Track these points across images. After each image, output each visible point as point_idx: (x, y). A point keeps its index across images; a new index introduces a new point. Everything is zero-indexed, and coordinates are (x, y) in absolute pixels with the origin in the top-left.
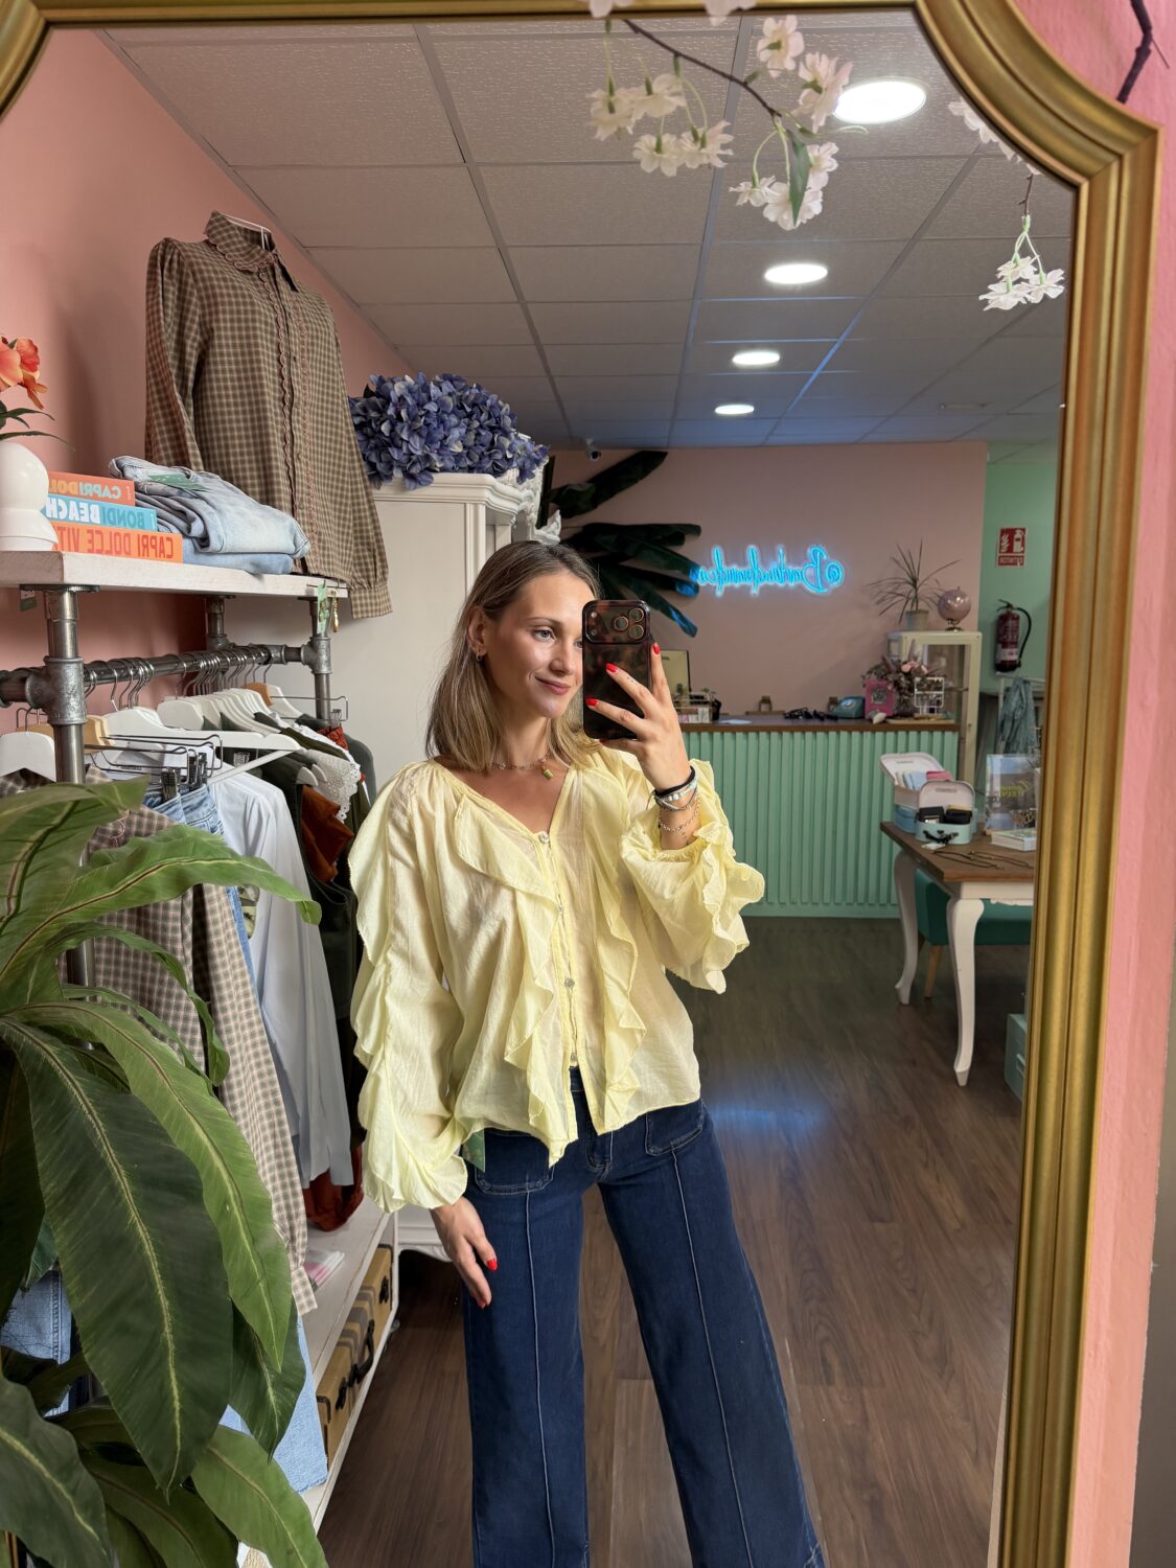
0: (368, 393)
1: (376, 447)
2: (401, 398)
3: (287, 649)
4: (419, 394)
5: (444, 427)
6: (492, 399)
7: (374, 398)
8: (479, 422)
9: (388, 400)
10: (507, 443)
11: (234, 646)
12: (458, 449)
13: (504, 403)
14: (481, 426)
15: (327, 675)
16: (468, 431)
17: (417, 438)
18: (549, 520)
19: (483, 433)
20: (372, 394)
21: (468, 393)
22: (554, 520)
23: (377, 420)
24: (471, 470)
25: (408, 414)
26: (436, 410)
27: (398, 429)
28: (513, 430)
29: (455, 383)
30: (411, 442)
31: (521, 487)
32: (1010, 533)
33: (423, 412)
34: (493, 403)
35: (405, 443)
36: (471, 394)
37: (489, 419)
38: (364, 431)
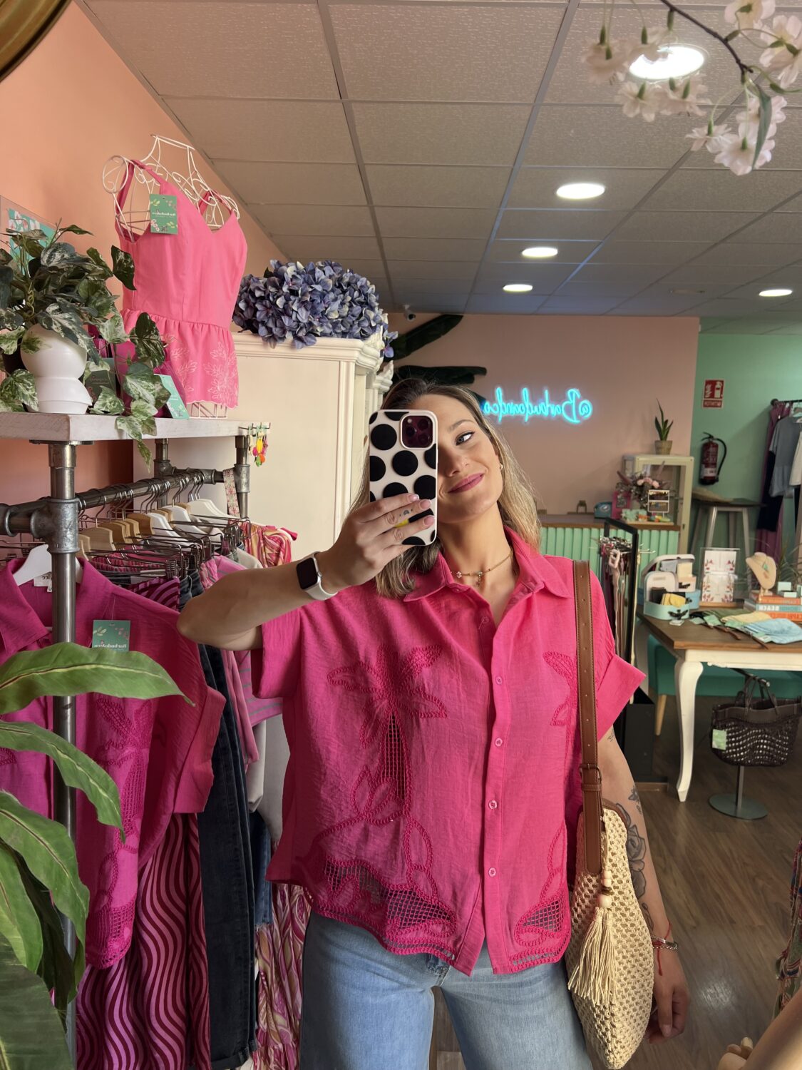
0: (267, 274)
1: (272, 314)
2: (293, 278)
4: (307, 276)
5: (324, 303)
6: (362, 281)
7: (272, 278)
8: (352, 297)
9: (282, 280)
11: (175, 470)
12: (335, 317)
13: (371, 284)
14: (352, 300)
15: (247, 495)
16: (343, 304)
17: (303, 309)
19: (354, 306)
20: (271, 274)
21: (344, 275)
23: (276, 294)
24: (344, 335)
26: (321, 290)
27: (290, 302)
29: (335, 268)
30: (299, 312)
32: (712, 383)
33: (310, 290)
34: (363, 284)
35: (294, 313)
36: (347, 277)
37: (359, 297)
38: (264, 303)
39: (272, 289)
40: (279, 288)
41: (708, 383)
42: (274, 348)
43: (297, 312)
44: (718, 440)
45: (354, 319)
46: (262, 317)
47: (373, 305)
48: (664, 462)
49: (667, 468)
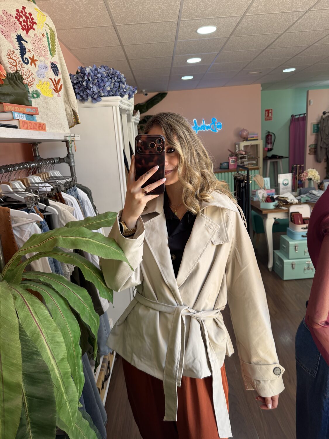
0: (78, 73)
1: (82, 90)
2: (89, 73)
3: (60, 158)
4: (95, 72)
5: (104, 83)
6: (118, 73)
7: (80, 74)
8: (115, 80)
9: (85, 74)
10: (124, 86)
11: (43, 159)
12: (109, 89)
13: (122, 73)
14: (115, 81)
15: (74, 166)
16: (111, 83)
17: (95, 86)
18: (136, 114)
19: (116, 83)
20: (79, 73)
21: (110, 71)
22: (138, 113)
23: (82, 81)
24: (113, 95)
25: (92, 78)
26: (100, 76)
27: (89, 83)
28: (125, 82)
29: (105, 68)
30: (93, 88)
31: (129, 101)
32: (268, 111)
33: (96, 77)
34: (119, 74)
35: (91, 88)
36: (111, 71)
37: (117, 79)
38: (78, 85)
39: (80, 79)
40: (83, 78)
41: (266, 111)
42: (84, 104)
43: (92, 88)
44: (272, 133)
45: (117, 89)
46: (78, 91)
47: (124, 82)
48: (251, 144)
49: (252, 146)
